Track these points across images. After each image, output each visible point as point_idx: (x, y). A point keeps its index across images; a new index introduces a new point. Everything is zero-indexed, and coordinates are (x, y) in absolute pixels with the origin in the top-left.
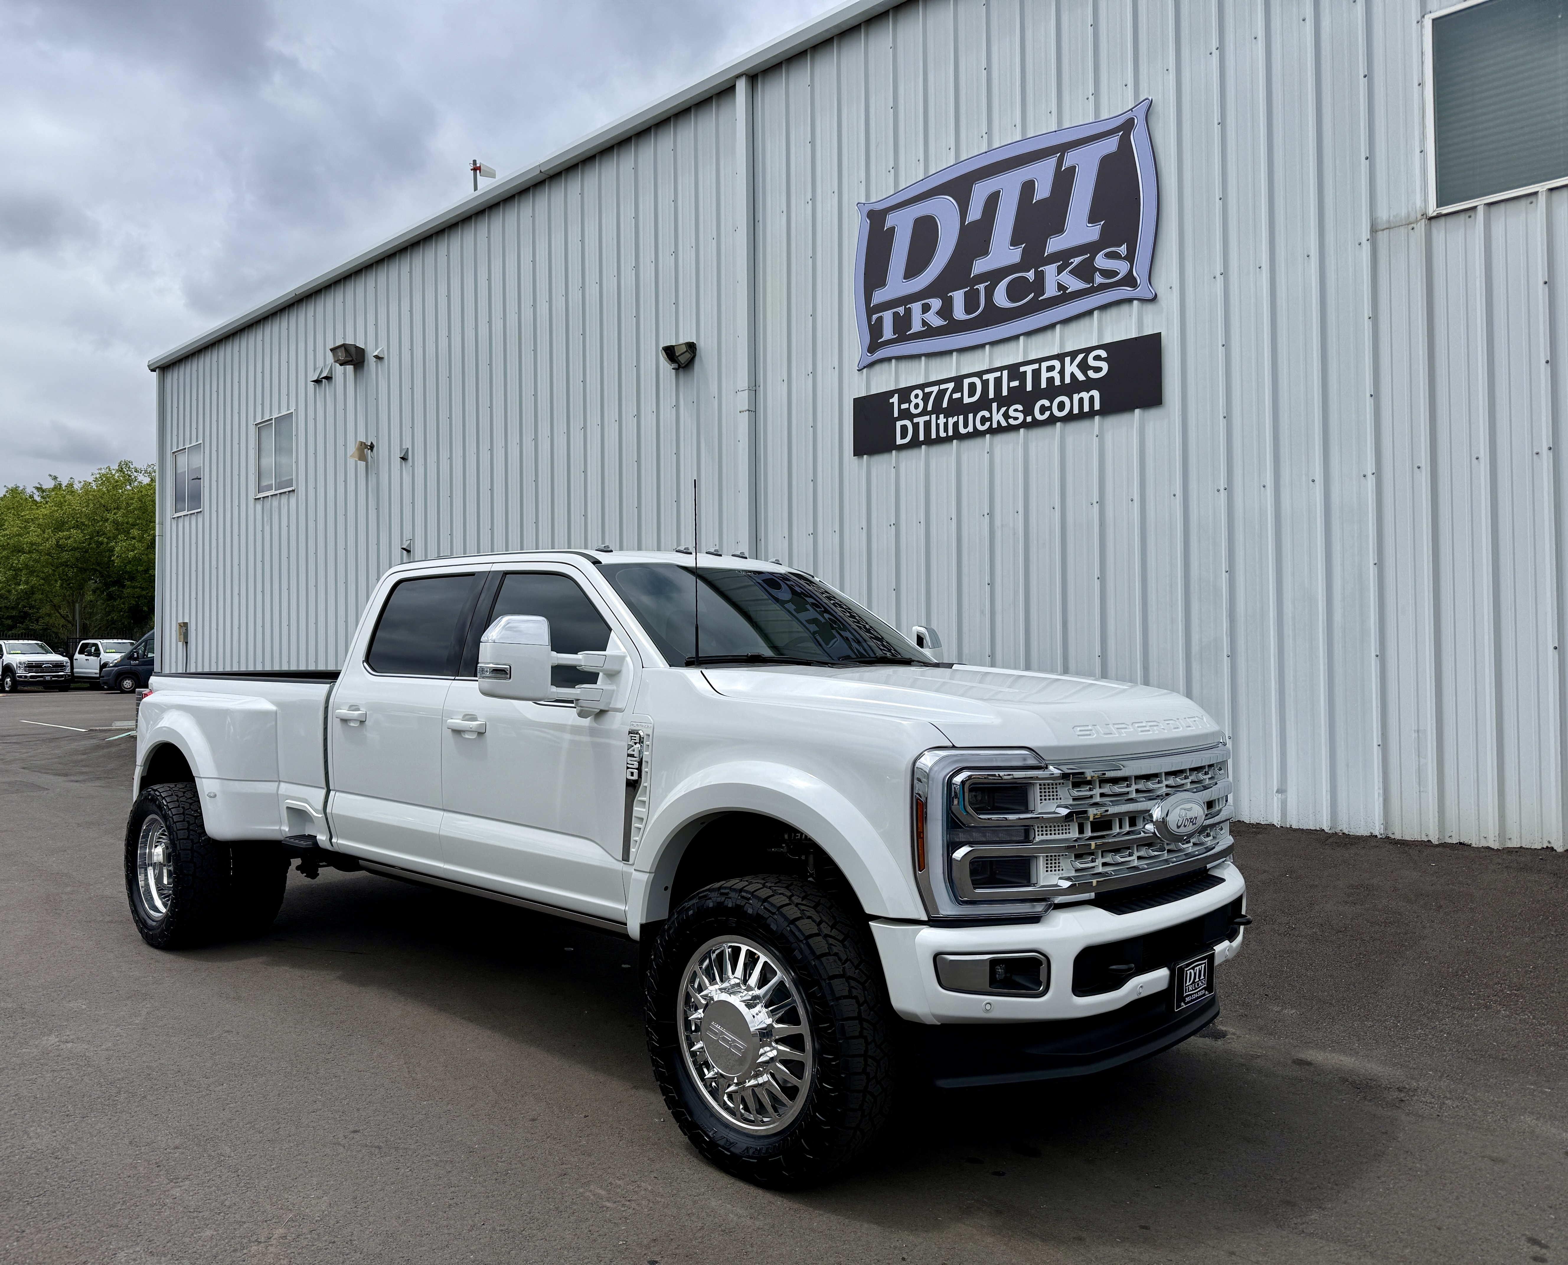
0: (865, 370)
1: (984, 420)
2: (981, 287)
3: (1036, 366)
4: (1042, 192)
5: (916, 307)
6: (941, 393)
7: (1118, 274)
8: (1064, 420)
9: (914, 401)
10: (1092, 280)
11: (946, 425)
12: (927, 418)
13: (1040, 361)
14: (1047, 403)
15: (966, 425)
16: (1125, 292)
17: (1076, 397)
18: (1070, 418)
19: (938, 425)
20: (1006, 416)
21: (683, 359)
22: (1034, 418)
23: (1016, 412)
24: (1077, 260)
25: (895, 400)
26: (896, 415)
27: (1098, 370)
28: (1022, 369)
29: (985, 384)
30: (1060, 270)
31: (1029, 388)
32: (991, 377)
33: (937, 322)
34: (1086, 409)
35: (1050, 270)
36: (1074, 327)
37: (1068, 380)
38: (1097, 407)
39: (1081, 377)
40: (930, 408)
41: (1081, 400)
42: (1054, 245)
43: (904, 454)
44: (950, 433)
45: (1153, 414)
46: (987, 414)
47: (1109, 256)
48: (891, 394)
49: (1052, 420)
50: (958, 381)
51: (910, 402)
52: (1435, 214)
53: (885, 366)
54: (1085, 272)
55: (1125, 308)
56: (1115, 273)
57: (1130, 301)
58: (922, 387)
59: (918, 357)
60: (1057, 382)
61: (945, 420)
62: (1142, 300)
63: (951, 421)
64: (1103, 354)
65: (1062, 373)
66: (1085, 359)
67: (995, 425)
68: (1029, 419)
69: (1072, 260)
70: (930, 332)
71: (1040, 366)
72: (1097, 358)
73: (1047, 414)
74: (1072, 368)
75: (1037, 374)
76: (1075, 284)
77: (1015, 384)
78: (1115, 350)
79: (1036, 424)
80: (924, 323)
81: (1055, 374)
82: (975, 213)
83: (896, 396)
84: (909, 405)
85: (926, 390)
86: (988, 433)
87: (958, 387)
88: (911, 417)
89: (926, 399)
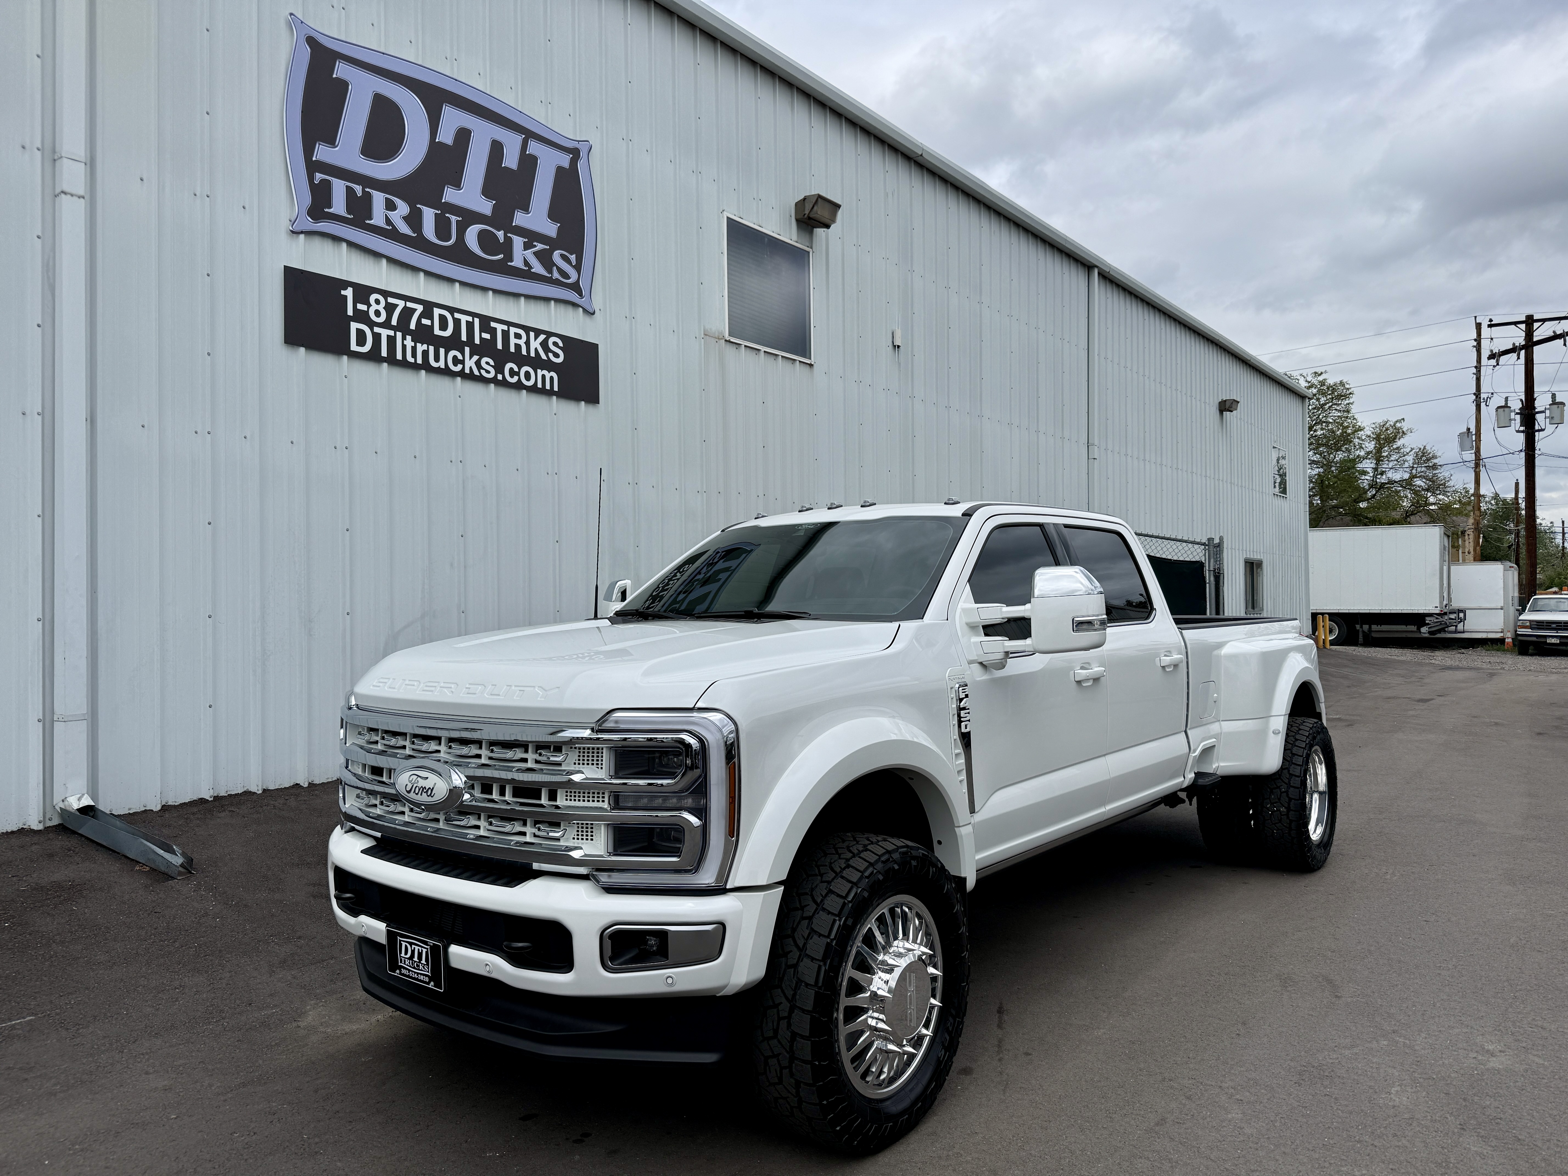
0: (302, 236)
1: (456, 361)
2: (454, 219)
3: (506, 328)
4: (511, 160)
5: (379, 198)
6: (407, 313)
8: (529, 389)
9: (374, 307)
10: (550, 271)
11: (414, 349)
12: (392, 333)
13: (509, 324)
14: (516, 369)
15: (437, 359)
16: (572, 296)
17: (539, 373)
18: (533, 389)
19: (404, 347)
20: (478, 364)
22: (504, 377)
23: (488, 365)
24: (540, 246)
25: (349, 293)
26: (350, 312)
27: (556, 355)
28: (493, 324)
29: (457, 323)
31: (500, 346)
32: (463, 319)
33: (404, 229)
34: (547, 387)
36: (533, 305)
37: (533, 354)
38: (555, 388)
39: (543, 356)
40: (394, 322)
41: (543, 377)
43: (358, 364)
44: (419, 361)
45: (590, 409)
46: (460, 357)
47: (564, 257)
48: (346, 284)
49: (519, 386)
50: (428, 307)
51: (369, 306)
52: (728, 339)
53: (330, 244)
55: (570, 310)
56: (566, 275)
57: (575, 305)
58: (386, 294)
60: (524, 352)
61: (413, 344)
63: (421, 348)
64: (561, 344)
65: (528, 343)
66: (547, 341)
67: (467, 371)
68: (499, 377)
69: (535, 243)
70: (391, 233)
71: (509, 329)
72: (555, 344)
73: (516, 379)
74: (535, 344)
75: (506, 335)
76: (538, 268)
77: (486, 336)
78: (569, 344)
79: (504, 384)
80: (388, 221)
81: (522, 342)
83: (350, 290)
84: (368, 309)
85: (391, 300)
86: (459, 376)
87: (427, 313)
88: (371, 324)
89: (390, 308)
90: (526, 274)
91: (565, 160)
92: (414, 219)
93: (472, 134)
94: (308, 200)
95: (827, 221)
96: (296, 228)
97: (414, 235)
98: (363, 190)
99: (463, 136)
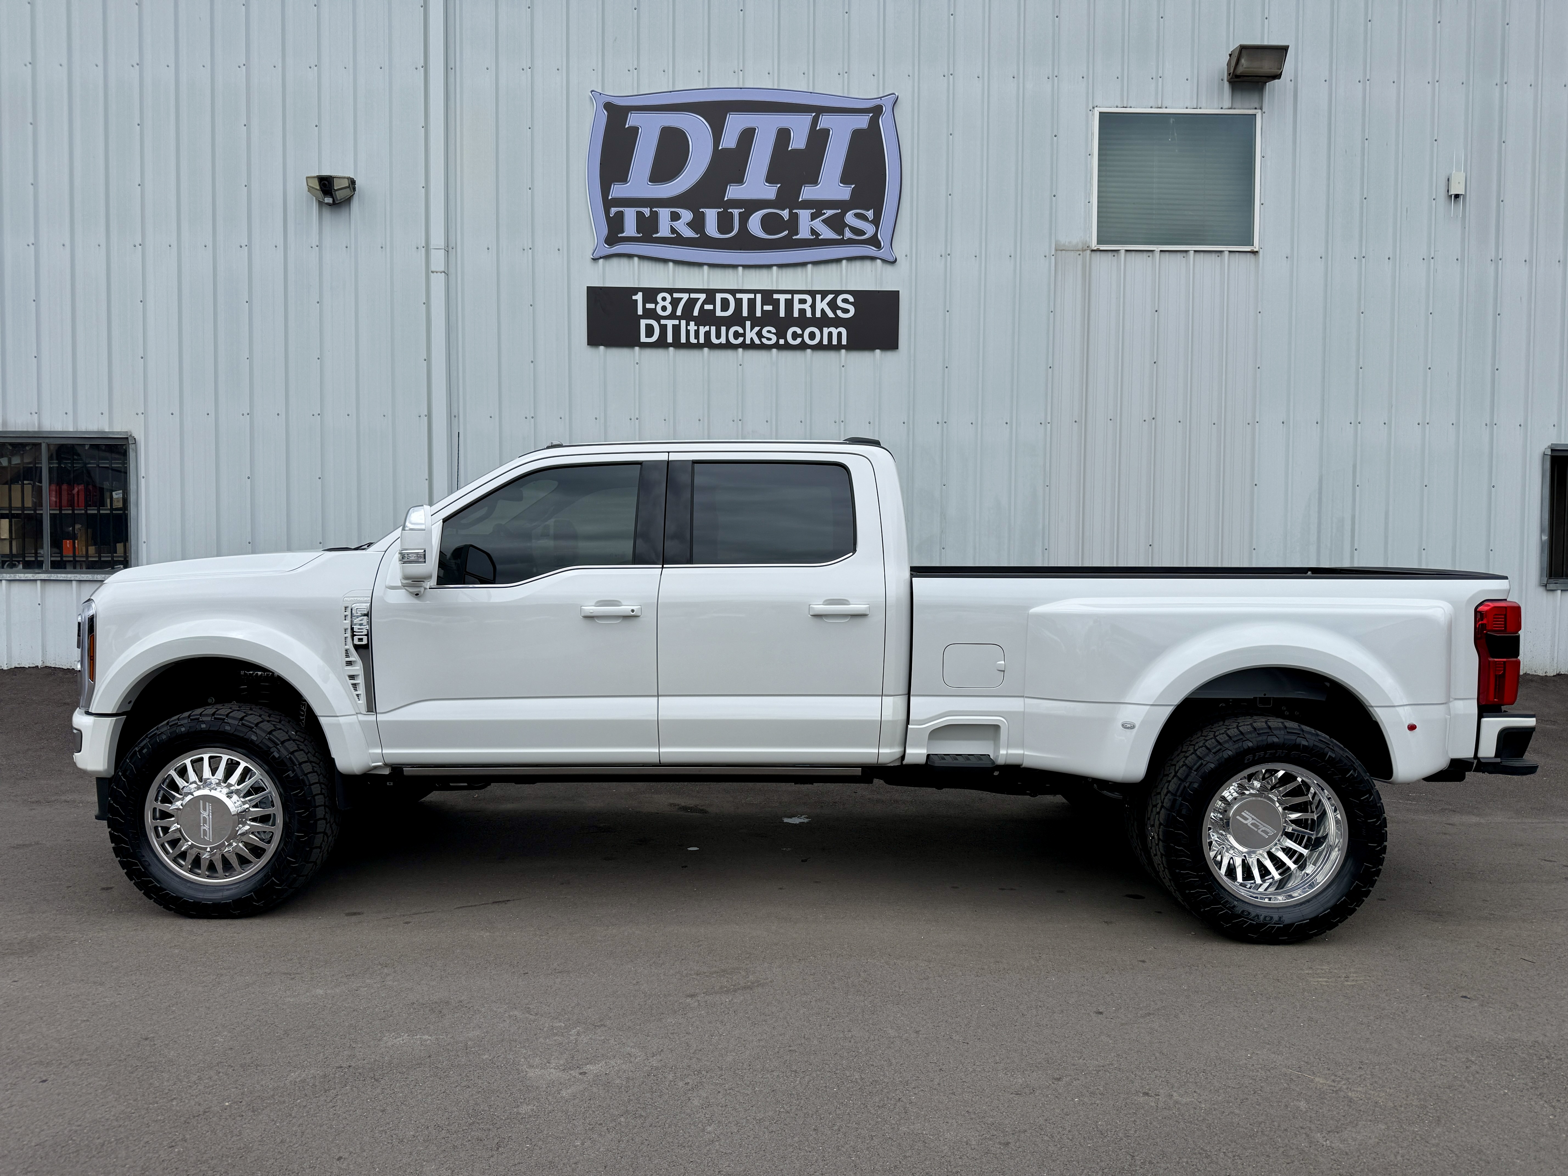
0: (601, 261)
1: (737, 335)
2: (736, 212)
3: (789, 296)
4: (798, 141)
5: (664, 214)
6: (691, 303)
7: (865, 234)
8: (814, 348)
9: (661, 304)
10: (842, 233)
11: (697, 333)
12: (676, 322)
13: (793, 292)
14: (799, 331)
15: (718, 336)
16: (870, 250)
17: (826, 331)
18: (820, 347)
19: (688, 332)
20: (759, 335)
21: (339, 194)
22: (786, 341)
23: (770, 333)
24: (829, 213)
25: (639, 297)
26: (640, 312)
27: (846, 311)
28: (775, 296)
29: (739, 302)
30: (813, 217)
31: (782, 314)
32: (745, 297)
33: (688, 233)
34: (835, 342)
35: (804, 215)
36: (822, 269)
37: (818, 315)
38: (844, 342)
39: (831, 314)
40: (679, 313)
41: (830, 334)
42: (808, 193)
43: (649, 353)
44: (702, 341)
45: (889, 355)
46: (741, 331)
47: (857, 216)
48: (635, 291)
49: (803, 346)
50: (711, 295)
51: (656, 303)
52: (1095, 248)
53: (624, 262)
54: (838, 224)
55: (868, 264)
56: (862, 233)
57: (873, 258)
58: (671, 291)
59: (665, 261)
60: (809, 314)
61: (696, 328)
62: (884, 261)
63: (703, 330)
64: (851, 299)
65: (813, 306)
66: (835, 299)
67: (748, 342)
68: (782, 342)
69: (825, 211)
70: (677, 240)
71: (793, 297)
72: (845, 301)
73: (799, 340)
74: (822, 305)
75: (789, 304)
76: (827, 233)
77: (768, 308)
78: (861, 298)
79: (787, 347)
80: (673, 230)
81: (807, 307)
82: (729, 141)
83: (640, 294)
84: (656, 306)
85: (676, 295)
86: (740, 347)
87: (710, 299)
88: (658, 318)
89: (675, 302)
90: (816, 242)
91: (862, 122)
92: (698, 224)
93: (757, 131)
94: (605, 231)
95: (1274, 71)
96: (596, 255)
97: (697, 236)
98: (651, 210)
99: (747, 136)
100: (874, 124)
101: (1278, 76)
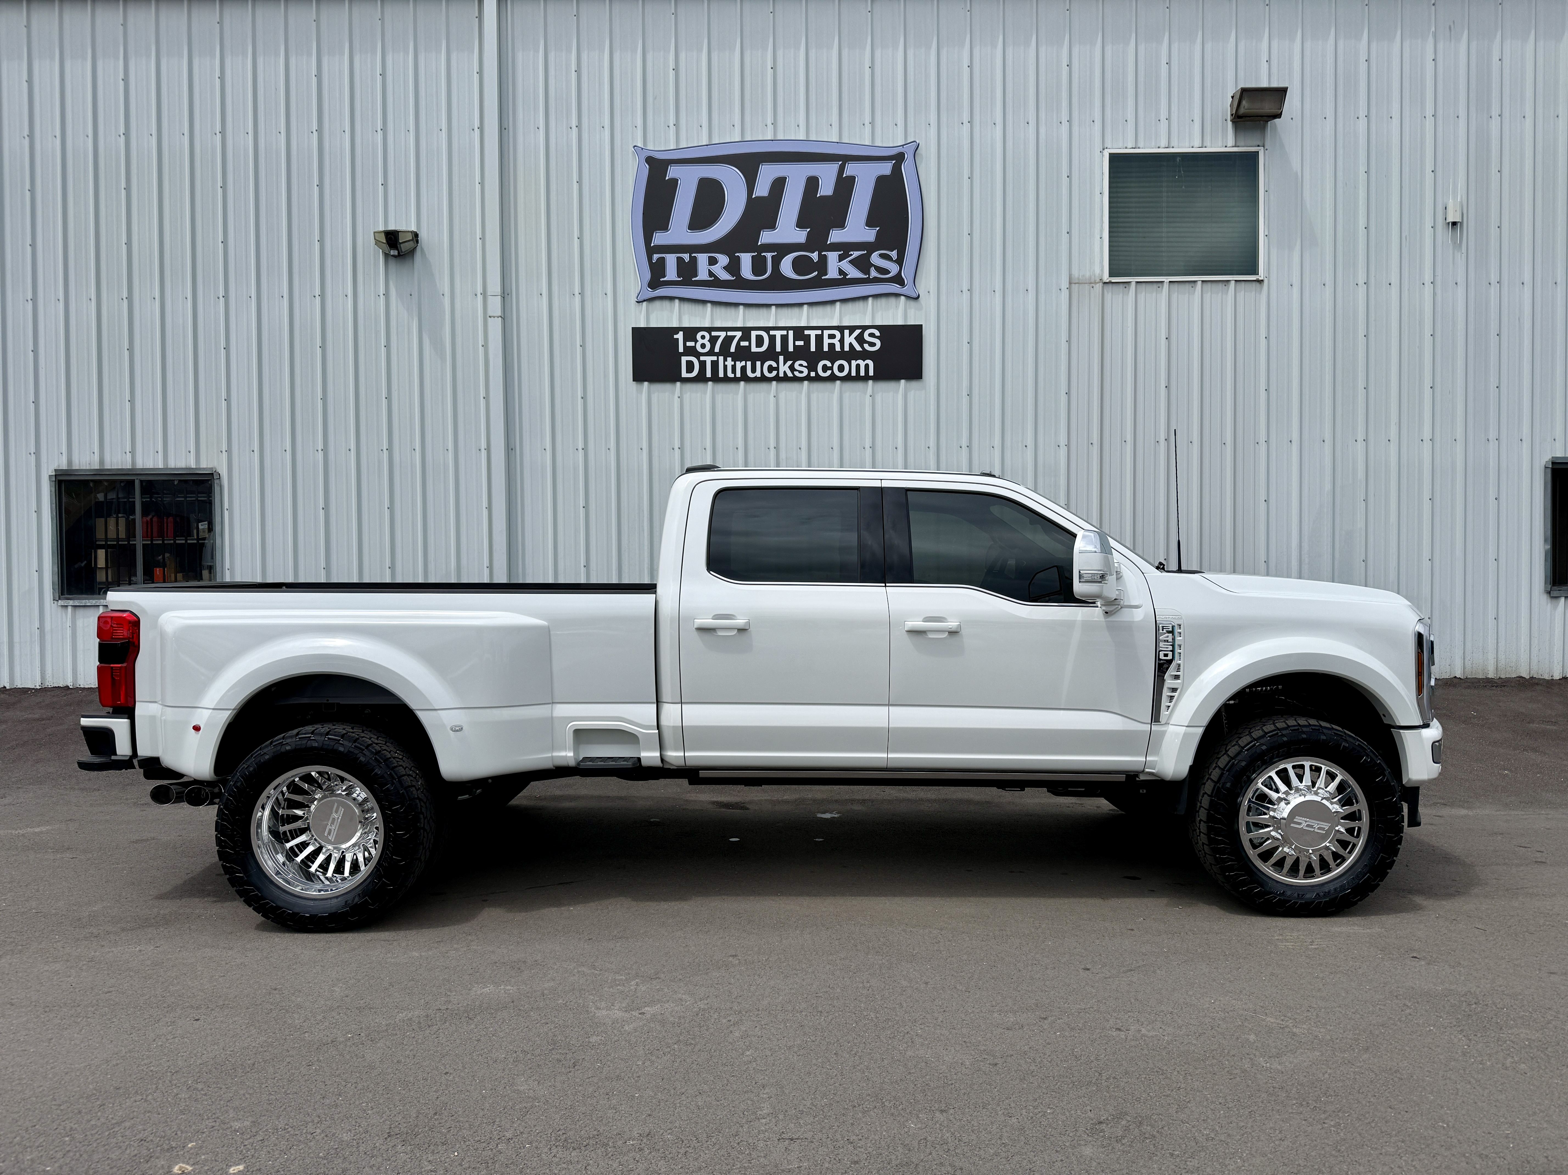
0: (645, 303)
1: (771, 369)
2: (769, 256)
3: (819, 332)
4: (826, 189)
5: (702, 259)
6: (728, 340)
7: (890, 272)
8: (842, 379)
9: (701, 341)
10: (867, 272)
11: (734, 367)
12: (715, 358)
13: (823, 328)
14: (829, 364)
15: (754, 370)
16: (894, 288)
17: (854, 363)
18: (848, 378)
19: (725, 367)
20: (792, 368)
21: (404, 247)
22: (817, 373)
23: (801, 366)
24: (856, 254)
25: (680, 336)
26: (681, 350)
27: (872, 344)
28: (806, 332)
29: (772, 339)
30: (841, 258)
31: (813, 349)
32: (778, 334)
33: (725, 276)
34: (862, 373)
35: (832, 257)
36: (850, 306)
37: (847, 348)
38: (871, 373)
39: (858, 348)
40: (717, 350)
41: (858, 366)
42: (836, 236)
43: (688, 386)
44: (738, 375)
45: (914, 384)
46: (774, 365)
47: (882, 256)
48: (676, 330)
49: (833, 378)
50: (746, 332)
51: (696, 341)
52: (1108, 281)
53: (666, 304)
54: (863, 264)
55: (892, 300)
56: (885, 271)
57: (897, 295)
58: (709, 330)
59: (704, 302)
60: (838, 348)
61: (733, 363)
62: (908, 297)
63: (739, 365)
64: (877, 333)
65: (842, 341)
66: (862, 334)
67: (781, 375)
68: (813, 374)
69: (852, 253)
71: (822, 332)
72: (872, 335)
73: (829, 372)
74: (850, 340)
75: (819, 339)
76: (854, 273)
77: (800, 343)
78: (887, 332)
79: (818, 378)
80: (711, 274)
81: (836, 341)
82: (762, 189)
83: (681, 334)
84: (695, 344)
85: (714, 334)
86: (774, 380)
87: (746, 336)
88: (698, 355)
89: (713, 341)
90: (844, 281)
91: (886, 168)
92: (734, 267)
93: (787, 180)
94: (648, 276)
95: (1274, 111)
96: (640, 299)
97: (733, 279)
98: (690, 256)
99: (779, 185)
100: (897, 170)
101: (1279, 116)
